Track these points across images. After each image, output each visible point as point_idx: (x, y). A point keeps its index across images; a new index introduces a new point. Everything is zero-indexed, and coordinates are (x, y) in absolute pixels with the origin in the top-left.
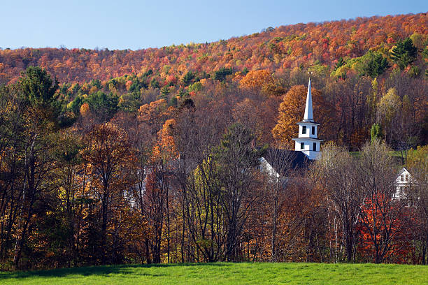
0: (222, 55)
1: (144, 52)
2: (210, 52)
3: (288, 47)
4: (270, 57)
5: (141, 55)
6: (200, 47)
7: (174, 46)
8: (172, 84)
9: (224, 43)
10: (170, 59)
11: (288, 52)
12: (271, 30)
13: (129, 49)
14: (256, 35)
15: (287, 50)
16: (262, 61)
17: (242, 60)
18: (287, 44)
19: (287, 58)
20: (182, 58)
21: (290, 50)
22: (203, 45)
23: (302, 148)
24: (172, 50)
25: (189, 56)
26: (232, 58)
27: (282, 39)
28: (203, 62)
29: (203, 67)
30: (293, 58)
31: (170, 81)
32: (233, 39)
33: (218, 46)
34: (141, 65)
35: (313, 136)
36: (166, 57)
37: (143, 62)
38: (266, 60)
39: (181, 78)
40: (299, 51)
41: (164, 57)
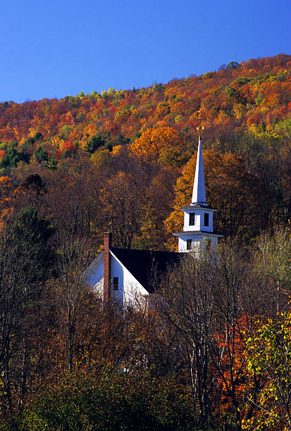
0: (154, 108)
1: (34, 105)
2: (138, 103)
3: (257, 93)
4: (228, 109)
5: (29, 110)
6: (123, 96)
7: (83, 95)
8: (68, 154)
9: (160, 88)
10: (75, 115)
11: (256, 100)
12: (235, 66)
13: (12, 102)
14: (211, 76)
15: (256, 97)
16: (215, 115)
17: (183, 114)
18: (255, 88)
19: (255, 111)
20: (93, 115)
21: (259, 98)
22: (128, 92)
23: (189, 247)
24: (79, 101)
25: (104, 110)
26: (169, 112)
27: (249, 81)
28: (124, 120)
29: (123, 127)
30: (263, 109)
31: (66, 150)
32: (174, 83)
33: (151, 94)
34: (29, 127)
35: (206, 228)
36: (69, 113)
37: (32, 121)
38: (222, 114)
39: (83, 144)
40: (274, 98)
41: (66, 112)
